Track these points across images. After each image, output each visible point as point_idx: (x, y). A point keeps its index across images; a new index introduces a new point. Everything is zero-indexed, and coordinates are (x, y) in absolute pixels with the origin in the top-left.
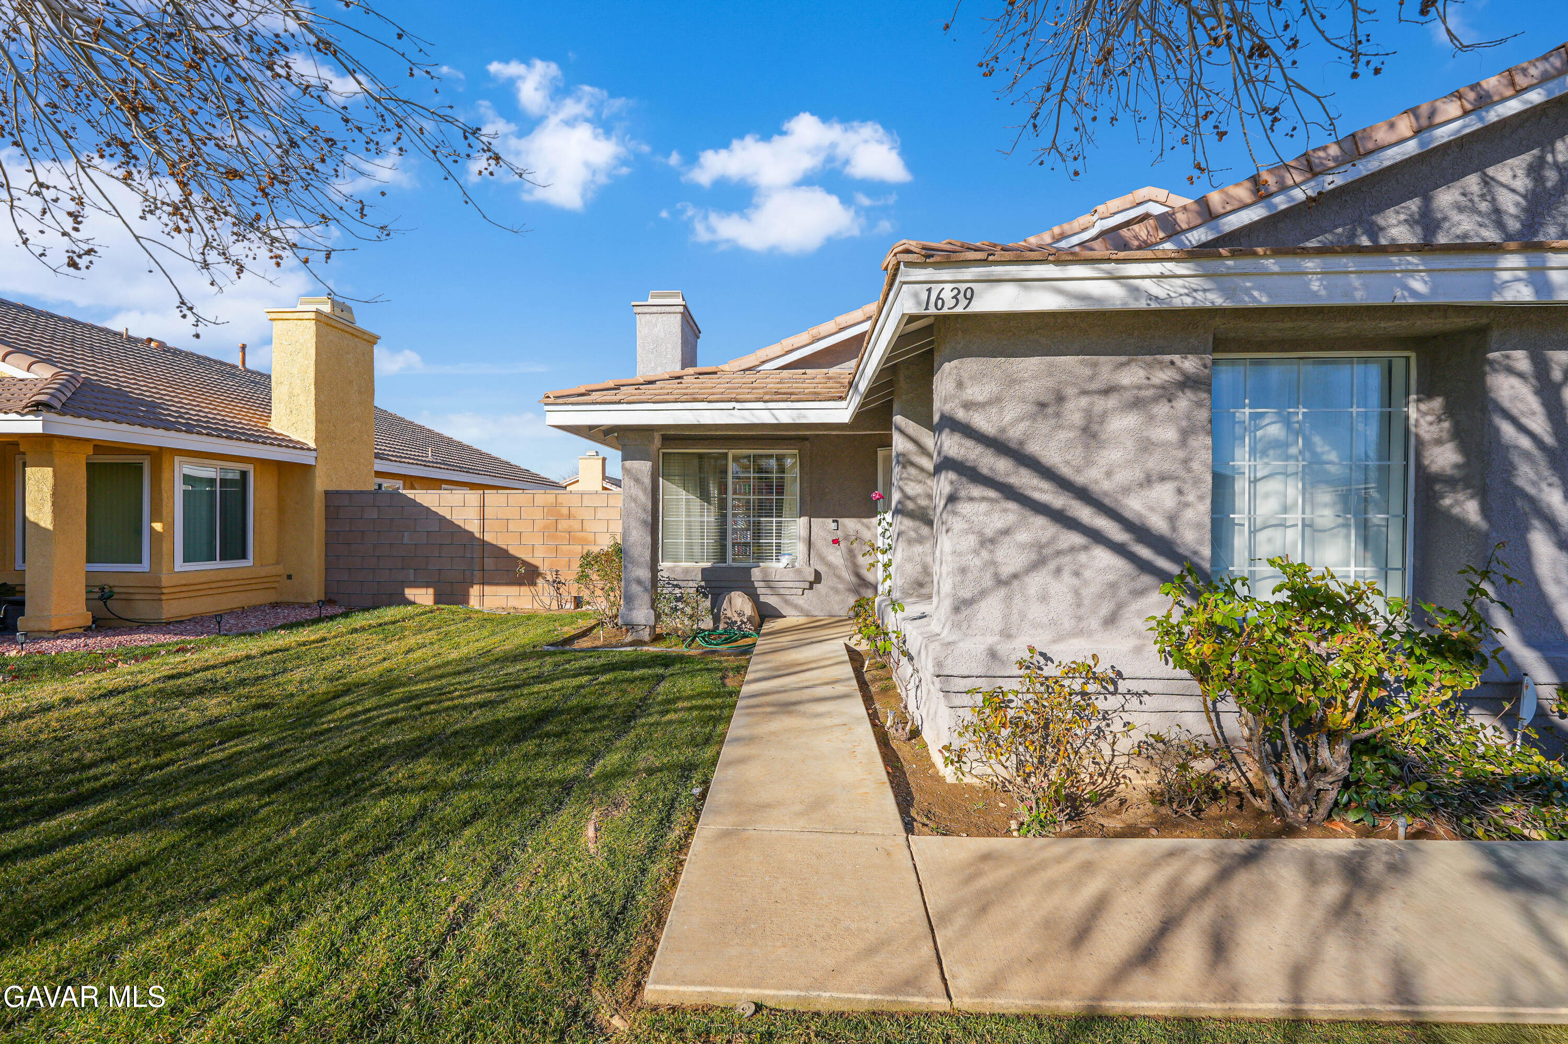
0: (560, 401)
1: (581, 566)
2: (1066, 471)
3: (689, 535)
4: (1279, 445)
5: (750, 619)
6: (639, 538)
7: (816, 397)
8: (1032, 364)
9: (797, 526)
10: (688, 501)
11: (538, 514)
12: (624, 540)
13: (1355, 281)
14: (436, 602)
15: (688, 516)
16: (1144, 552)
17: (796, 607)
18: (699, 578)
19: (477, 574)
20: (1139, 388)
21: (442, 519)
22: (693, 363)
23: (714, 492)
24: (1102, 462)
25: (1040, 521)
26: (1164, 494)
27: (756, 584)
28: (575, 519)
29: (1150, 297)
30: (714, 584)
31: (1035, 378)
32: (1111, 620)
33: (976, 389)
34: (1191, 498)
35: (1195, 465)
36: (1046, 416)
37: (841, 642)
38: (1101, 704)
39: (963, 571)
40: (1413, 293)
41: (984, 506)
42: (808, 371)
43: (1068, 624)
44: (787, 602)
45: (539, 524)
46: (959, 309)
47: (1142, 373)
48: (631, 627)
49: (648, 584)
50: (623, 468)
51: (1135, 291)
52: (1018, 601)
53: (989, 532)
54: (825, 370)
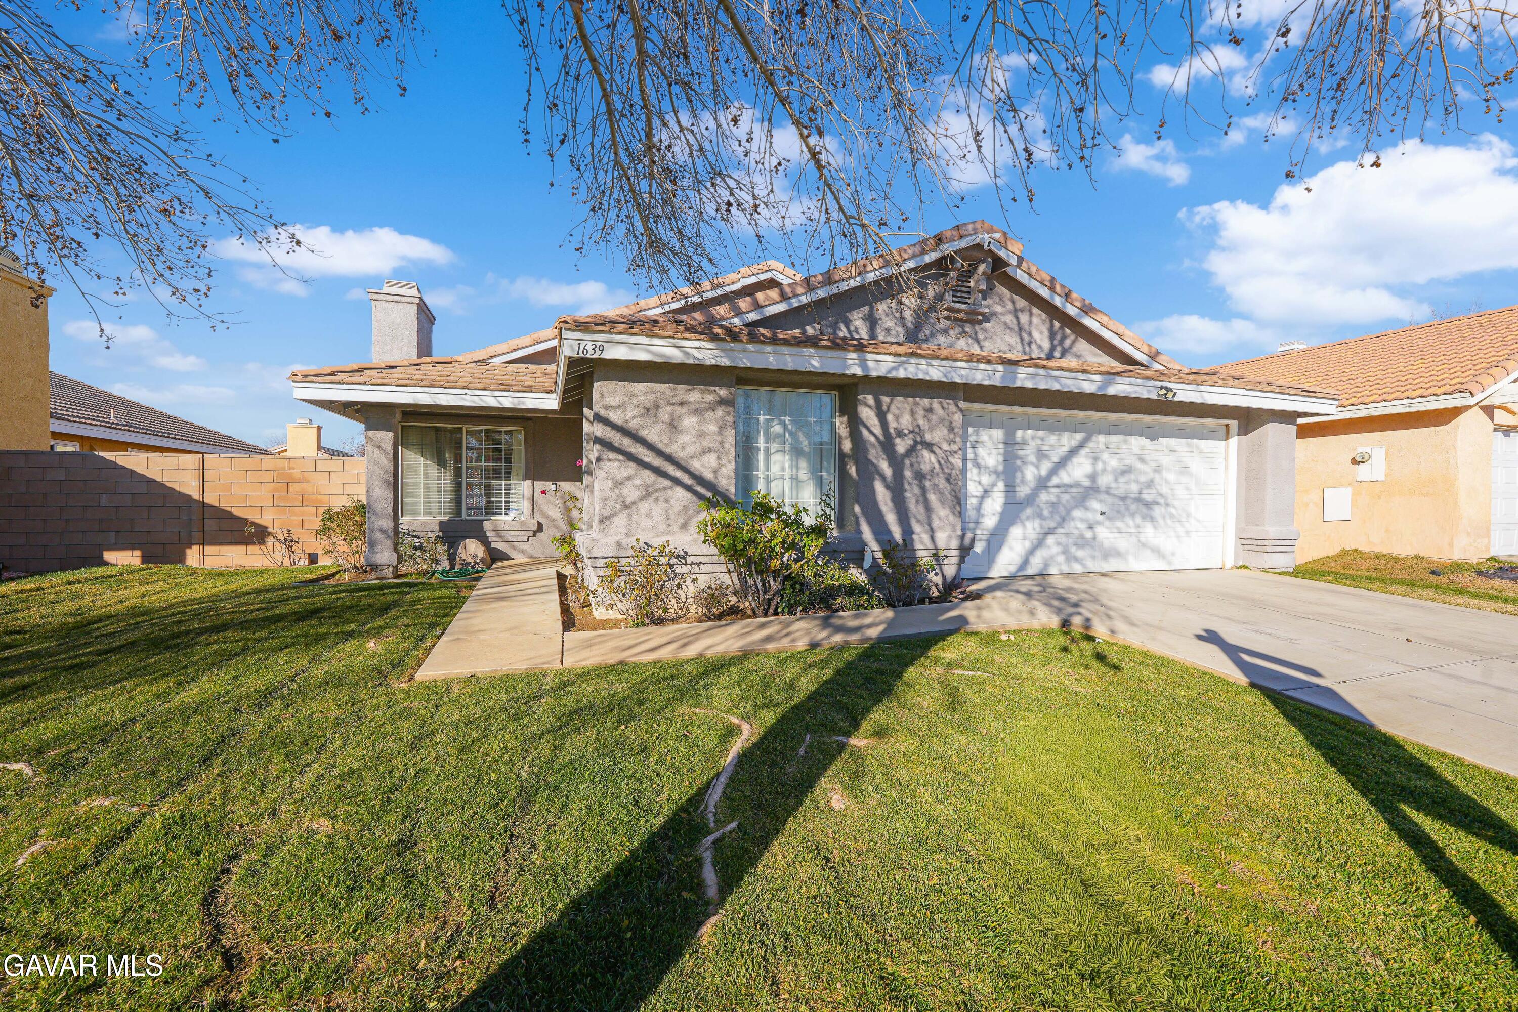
0: (309, 379)
1: (323, 520)
2: (660, 446)
3: (427, 494)
4: (780, 437)
5: (482, 560)
6: (382, 494)
7: (532, 389)
8: (642, 387)
9: (522, 488)
10: (425, 466)
11: (268, 477)
12: (368, 497)
13: (789, 358)
14: (143, 563)
15: (426, 478)
16: (701, 490)
17: (522, 551)
18: (437, 529)
19: (197, 535)
20: (698, 403)
21: (151, 482)
22: (429, 354)
23: (450, 461)
24: (679, 441)
25: (647, 473)
26: (711, 460)
27: (488, 534)
28: (308, 482)
29: (695, 358)
30: (451, 534)
31: (644, 394)
32: (684, 526)
33: (611, 399)
34: (724, 462)
35: (727, 445)
36: (649, 416)
37: (554, 569)
38: (679, 570)
39: (605, 500)
40: (813, 366)
41: (616, 464)
42: (530, 366)
43: (662, 529)
44: (514, 548)
45: (268, 487)
46: (596, 356)
47: (700, 395)
48: (374, 567)
49: (391, 532)
50: (367, 437)
51: (687, 354)
52: (635, 518)
53: (619, 479)
54: (544, 367)
